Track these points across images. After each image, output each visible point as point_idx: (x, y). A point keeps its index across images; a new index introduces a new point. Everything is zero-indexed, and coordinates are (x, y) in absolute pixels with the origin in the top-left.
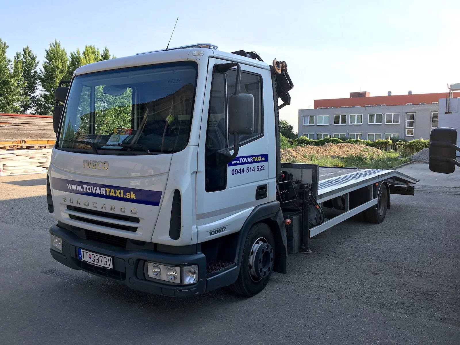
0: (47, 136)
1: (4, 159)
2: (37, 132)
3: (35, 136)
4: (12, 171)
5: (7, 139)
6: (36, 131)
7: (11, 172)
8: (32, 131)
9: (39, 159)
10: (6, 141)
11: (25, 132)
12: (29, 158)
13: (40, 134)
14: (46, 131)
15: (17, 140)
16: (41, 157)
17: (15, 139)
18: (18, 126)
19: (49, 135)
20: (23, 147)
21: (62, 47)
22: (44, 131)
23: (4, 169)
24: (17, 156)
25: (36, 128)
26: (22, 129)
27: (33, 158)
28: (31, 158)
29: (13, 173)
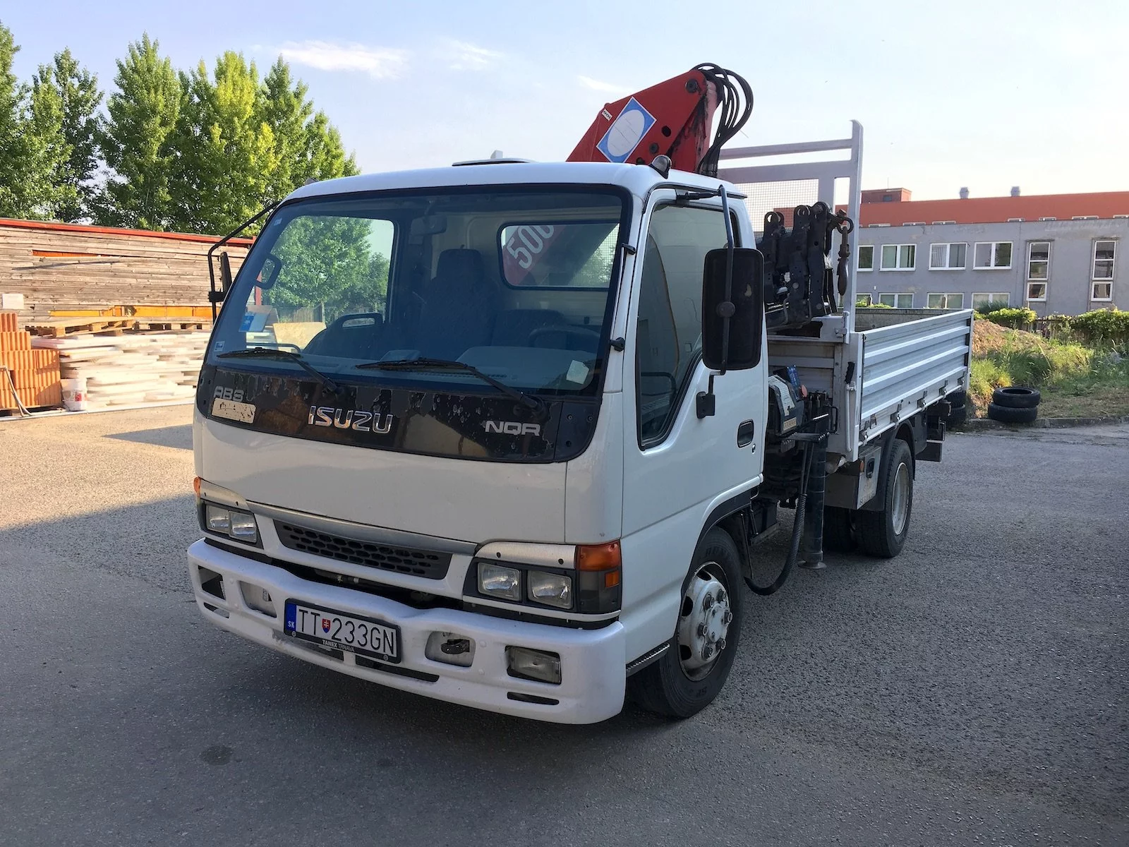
0: (192, 294)
1: (86, 361)
2: (164, 282)
3: (161, 294)
4: (112, 398)
5: (84, 303)
6: (161, 279)
7: (108, 399)
8: (153, 278)
9: (183, 363)
10: (80, 308)
11: (133, 281)
12: (158, 360)
13: (173, 287)
14: (189, 280)
15: (112, 304)
16: (187, 355)
17: (105, 303)
18: (114, 265)
19: (197, 292)
20: (142, 327)
21: (161, 55)
22: (184, 279)
23: (89, 392)
24: (125, 351)
25: (162, 271)
26: (125, 274)
27: (168, 360)
28: (162, 358)
29: (113, 402)
